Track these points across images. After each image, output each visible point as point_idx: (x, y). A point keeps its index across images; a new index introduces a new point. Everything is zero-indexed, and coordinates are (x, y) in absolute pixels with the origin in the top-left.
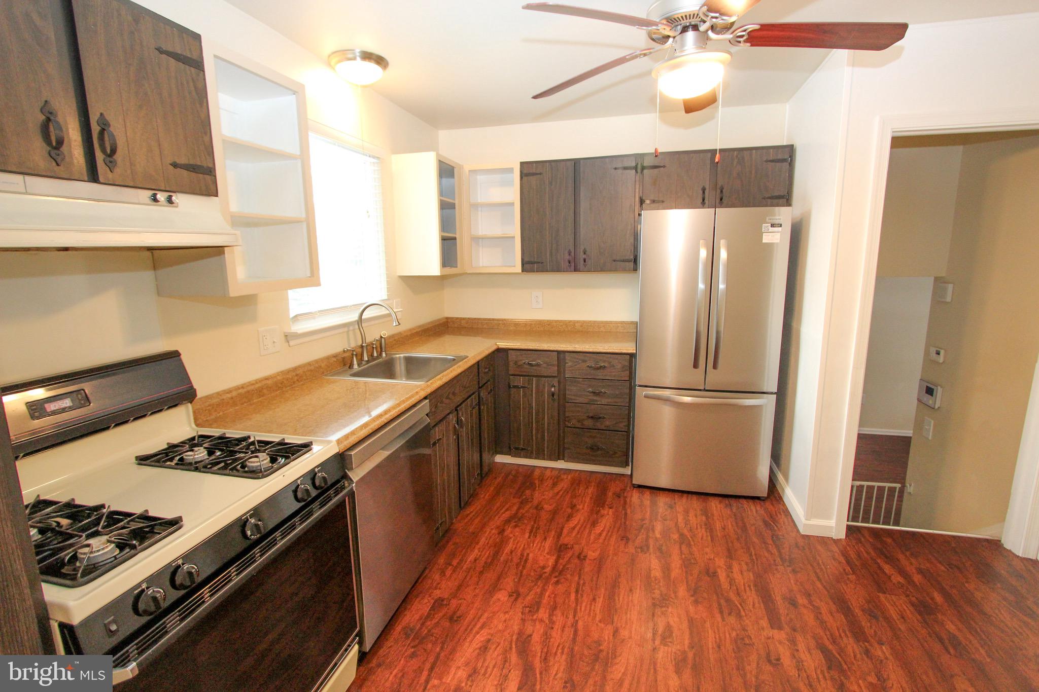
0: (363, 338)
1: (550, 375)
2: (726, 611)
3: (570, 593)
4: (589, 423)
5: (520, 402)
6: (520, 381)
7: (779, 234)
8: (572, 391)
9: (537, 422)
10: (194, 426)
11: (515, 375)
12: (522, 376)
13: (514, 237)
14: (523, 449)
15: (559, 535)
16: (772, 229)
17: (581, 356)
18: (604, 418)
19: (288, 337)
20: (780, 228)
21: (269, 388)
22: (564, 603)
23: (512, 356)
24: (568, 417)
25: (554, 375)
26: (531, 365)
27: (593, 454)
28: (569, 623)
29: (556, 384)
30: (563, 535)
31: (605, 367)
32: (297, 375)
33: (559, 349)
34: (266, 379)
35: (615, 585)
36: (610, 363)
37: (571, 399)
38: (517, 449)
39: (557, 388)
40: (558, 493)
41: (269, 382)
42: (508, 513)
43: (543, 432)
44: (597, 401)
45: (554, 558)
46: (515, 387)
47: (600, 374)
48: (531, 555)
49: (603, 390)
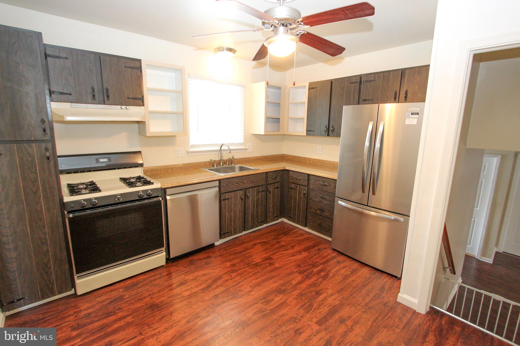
0: (221, 157)
1: (304, 185)
2: (304, 307)
3: (251, 273)
4: (319, 212)
5: (292, 195)
6: (293, 186)
7: (416, 119)
8: (312, 194)
9: (298, 206)
10: (143, 174)
11: (291, 183)
12: (294, 183)
13: (304, 119)
14: (292, 218)
15: (274, 254)
16: (411, 116)
17: (317, 178)
18: (325, 211)
19: (188, 152)
20: (418, 115)
21: (176, 168)
22: (245, 275)
23: (291, 174)
24: (310, 207)
25: (306, 185)
26: (297, 179)
27: (319, 228)
28: (238, 281)
29: (306, 190)
30: (275, 255)
31: (327, 185)
32: (189, 166)
33: (309, 173)
34: (176, 165)
35: (271, 278)
36: (329, 183)
37: (312, 199)
38: (290, 217)
39: (307, 191)
40: (294, 240)
41: (176, 166)
42: (266, 240)
43: (300, 212)
44: (323, 202)
45: (261, 260)
46: (291, 188)
47: (325, 188)
48: (255, 256)
49: (325, 197)
